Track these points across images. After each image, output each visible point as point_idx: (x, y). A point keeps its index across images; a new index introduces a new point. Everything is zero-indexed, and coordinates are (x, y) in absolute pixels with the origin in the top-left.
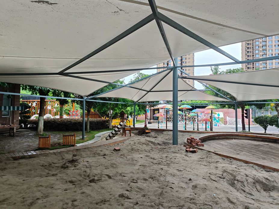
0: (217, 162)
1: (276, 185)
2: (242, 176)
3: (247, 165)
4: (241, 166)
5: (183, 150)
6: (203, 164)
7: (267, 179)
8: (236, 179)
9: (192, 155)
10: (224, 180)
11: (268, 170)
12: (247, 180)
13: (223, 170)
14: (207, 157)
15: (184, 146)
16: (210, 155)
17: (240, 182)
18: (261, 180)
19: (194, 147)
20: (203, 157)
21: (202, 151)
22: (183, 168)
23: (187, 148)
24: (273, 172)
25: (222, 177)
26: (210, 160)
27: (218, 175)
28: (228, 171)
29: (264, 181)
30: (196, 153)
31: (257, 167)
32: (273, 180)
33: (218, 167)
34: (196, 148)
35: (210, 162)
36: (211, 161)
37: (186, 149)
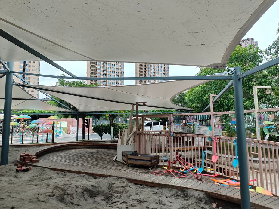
0: (50, 178)
1: (100, 190)
2: (72, 189)
3: (80, 175)
4: (74, 177)
5: (13, 170)
6: (34, 184)
7: (94, 186)
8: (66, 193)
9: (24, 175)
10: (54, 198)
11: (96, 177)
12: (77, 191)
13: (55, 186)
14: (41, 174)
15: (16, 165)
16: (44, 172)
17: (70, 195)
18: (89, 188)
19: (27, 165)
20: (37, 175)
21: (37, 168)
22: (6, 194)
23: (18, 167)
24: (99, 178)
25: (52, 194)
26: (44, 176)
27: (48, 194)
28: (60, 186)
29: (91, 188)
30: (29, 172)
31: (87, 176)
32: (98, 186)
33: (50, 184)
34: (29, 166)
35: (43, 179)
36: (45, 178)
37: (17, 169)
